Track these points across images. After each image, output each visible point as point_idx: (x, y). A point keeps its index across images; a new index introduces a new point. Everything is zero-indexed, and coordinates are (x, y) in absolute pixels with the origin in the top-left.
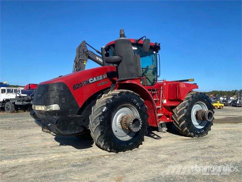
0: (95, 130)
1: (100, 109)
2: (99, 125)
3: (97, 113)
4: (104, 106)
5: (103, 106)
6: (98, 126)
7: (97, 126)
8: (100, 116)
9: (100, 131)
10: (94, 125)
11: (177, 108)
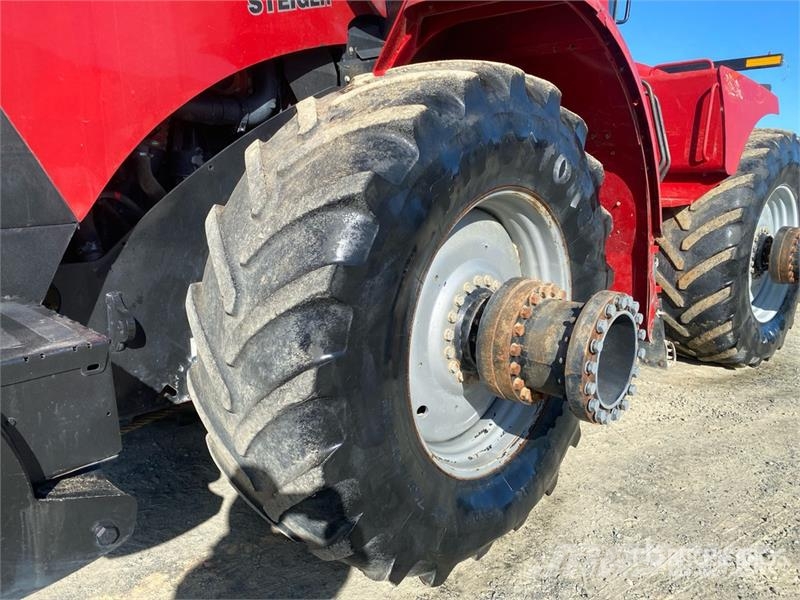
0: (259, 435)
1: (299, 236)
2: (306, 402)
3: (273, 276)
4: (347, 202)
5: (331, 206)
6: (293, 408)
7: (280, 405)
8: (310, 308)
9: (311, 455)
10: (247, 391)
11: (685, 218)
